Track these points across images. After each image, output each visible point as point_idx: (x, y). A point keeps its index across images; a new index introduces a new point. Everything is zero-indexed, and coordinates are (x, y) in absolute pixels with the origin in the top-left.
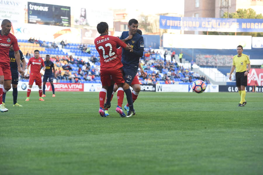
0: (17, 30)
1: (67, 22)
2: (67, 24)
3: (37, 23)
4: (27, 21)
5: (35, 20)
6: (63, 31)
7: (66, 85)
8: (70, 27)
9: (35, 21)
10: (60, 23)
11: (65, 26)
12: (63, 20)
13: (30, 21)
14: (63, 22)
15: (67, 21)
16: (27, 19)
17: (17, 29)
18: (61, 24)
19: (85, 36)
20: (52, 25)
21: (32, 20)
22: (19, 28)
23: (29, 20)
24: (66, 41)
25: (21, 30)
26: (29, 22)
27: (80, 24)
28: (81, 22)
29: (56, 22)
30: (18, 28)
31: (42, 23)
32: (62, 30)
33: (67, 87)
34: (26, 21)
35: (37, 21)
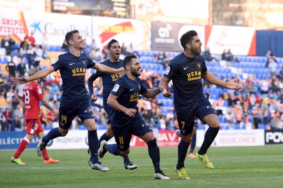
0: (32, 26)
1: (124, 9)
2: (123, 12)
3: (69, 13)
4: (49, 9)
5: (64, 6)
6: (118, 27)
7: (164, 135)
8: (130, 18)
9: (64, 9)
10: (110, 11)
11: (119, 17)
12: (115, 4)
13: (56, 8)
14: (115, 8)
15: (123, 7)
16: (49, 5)
17: (33, 24)
18: (113, 12)
19: (159, 37)
20: (95, 15)
21: (58, 6)
22: (37, 22)
23: (52, 6)
24: (131, 46)
25: (40, 26)
26: (53, 11)
27: (147, 13)
28: (148, 8)
29: (104, 9)
30: (35, 23)
31: (78, 12)
32: (116, 25)
33: (166, 139)
34: (46, 7)
35: (67, 7)
